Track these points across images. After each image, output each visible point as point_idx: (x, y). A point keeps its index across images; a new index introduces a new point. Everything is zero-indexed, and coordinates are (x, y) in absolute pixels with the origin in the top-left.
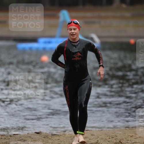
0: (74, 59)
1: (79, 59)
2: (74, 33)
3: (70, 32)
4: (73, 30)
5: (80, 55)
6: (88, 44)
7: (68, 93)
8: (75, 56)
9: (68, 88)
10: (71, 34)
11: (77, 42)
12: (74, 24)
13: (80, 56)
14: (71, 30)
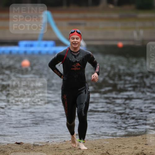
0: (73, 69)
1: (78, 69)
2: (77, 43)
3: (73, 41)
4: (75, 39)
5: (80, 65)
6: (88, 55)
7: (66, 102)
8: (74, 66)
9: (66, 98)
10: (74, 43)
11: (78, 52)
12: (77, 34)
13: (79, 67)
14: (74, 39)
